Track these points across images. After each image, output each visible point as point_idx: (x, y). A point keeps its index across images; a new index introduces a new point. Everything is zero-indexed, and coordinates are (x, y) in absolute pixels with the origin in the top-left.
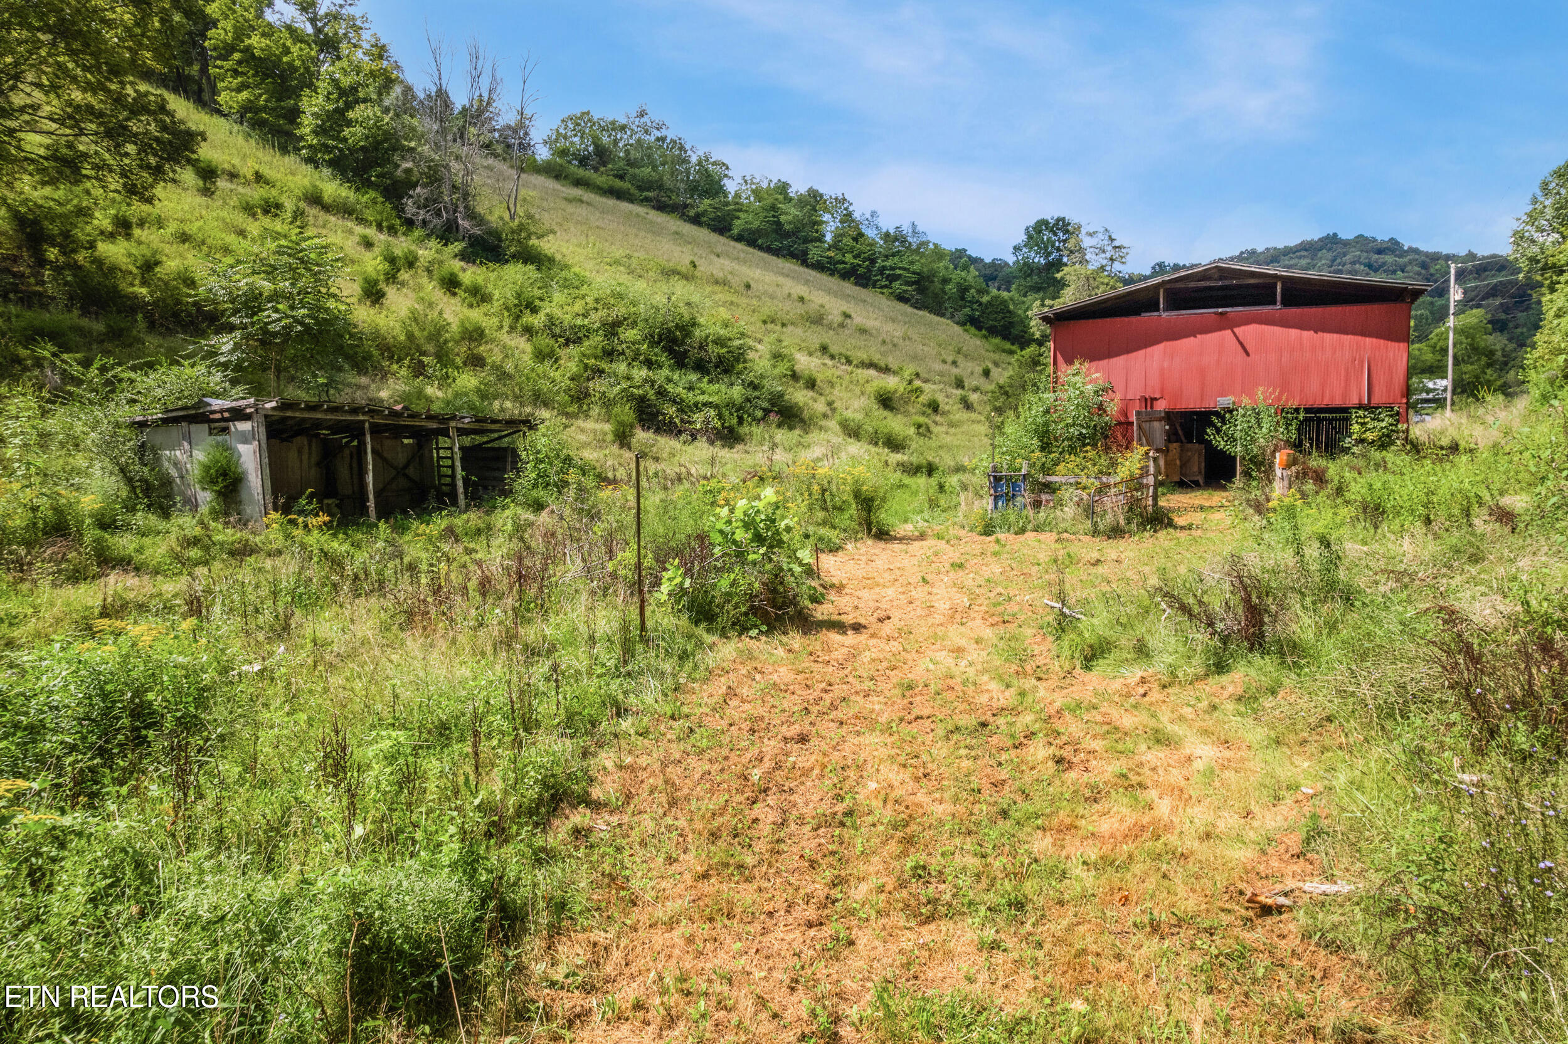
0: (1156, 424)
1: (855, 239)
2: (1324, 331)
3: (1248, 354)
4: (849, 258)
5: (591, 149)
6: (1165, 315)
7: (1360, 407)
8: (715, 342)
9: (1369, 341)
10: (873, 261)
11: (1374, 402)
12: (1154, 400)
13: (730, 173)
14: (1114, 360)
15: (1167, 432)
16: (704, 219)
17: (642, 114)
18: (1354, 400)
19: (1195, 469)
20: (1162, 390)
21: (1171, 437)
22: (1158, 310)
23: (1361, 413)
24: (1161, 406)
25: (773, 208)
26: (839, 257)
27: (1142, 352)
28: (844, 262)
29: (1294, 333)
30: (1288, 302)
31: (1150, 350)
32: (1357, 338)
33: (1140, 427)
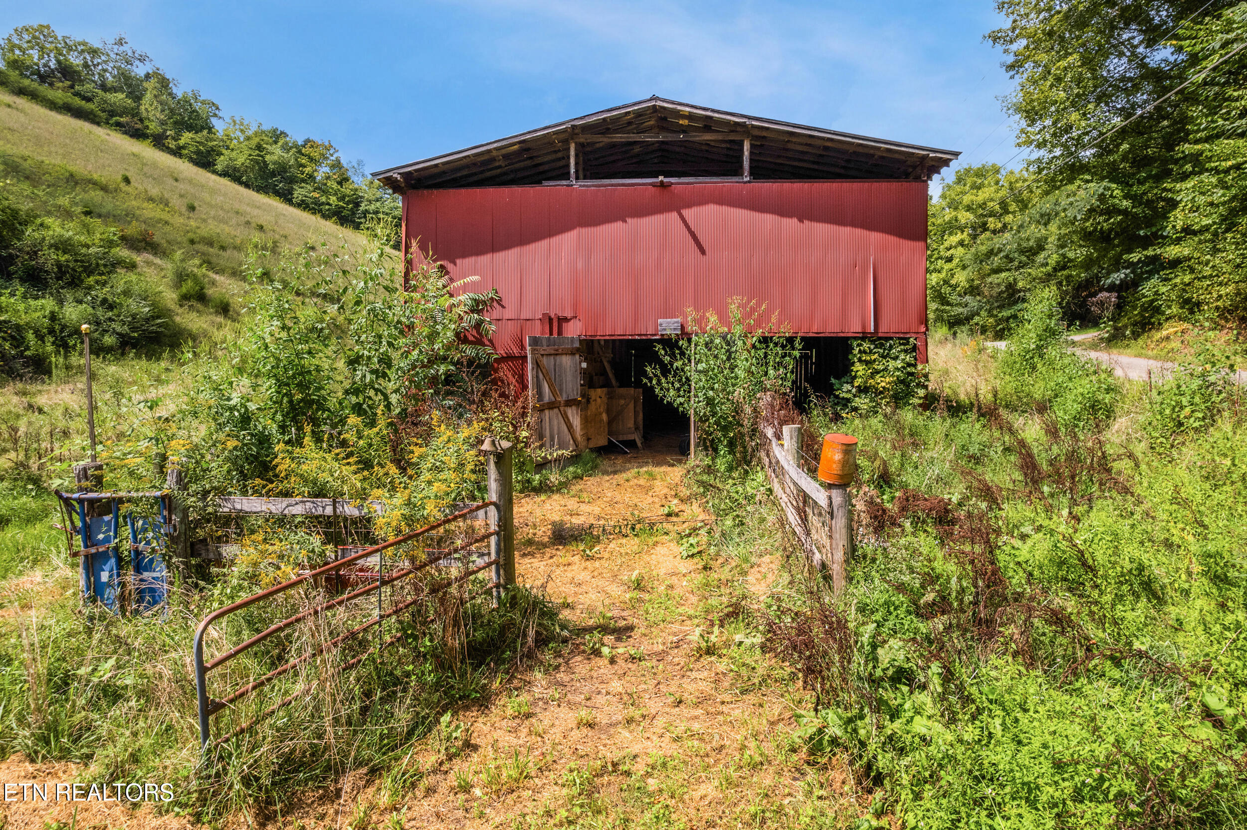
0: (567, 361)
1: (340, 183)
2: (812, 219)
3: (703, 252)
4: (333, 200)
5: (53, 64)
6: (577, 185)
7: (865, 336)
8: (55, 246)
9: (875, 237)
10: (357, 205)
11: (884, 329)
12: (563, 320)
13: (220, 114)
14: (500, 256)
15: (584, 372)
16: (185, 152)
17: (120, 42)
18: (855, 327)
19: (631, 424)
20: (575, 306)
21: (590, 380)
22: (567, 176)
23: (866, 346)
24: (574, 331)
25: (259, 147)
26: (323, 199)
27: (544, 244)
28: (328, 204)
29: (769, 220)
30: (757, 173)
31: (555, 240)
32: (858, 232)
33: (537, 365)
